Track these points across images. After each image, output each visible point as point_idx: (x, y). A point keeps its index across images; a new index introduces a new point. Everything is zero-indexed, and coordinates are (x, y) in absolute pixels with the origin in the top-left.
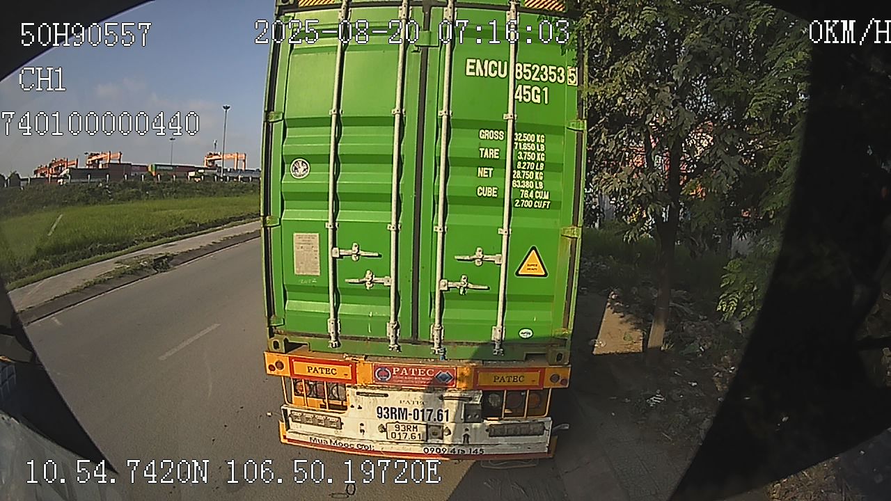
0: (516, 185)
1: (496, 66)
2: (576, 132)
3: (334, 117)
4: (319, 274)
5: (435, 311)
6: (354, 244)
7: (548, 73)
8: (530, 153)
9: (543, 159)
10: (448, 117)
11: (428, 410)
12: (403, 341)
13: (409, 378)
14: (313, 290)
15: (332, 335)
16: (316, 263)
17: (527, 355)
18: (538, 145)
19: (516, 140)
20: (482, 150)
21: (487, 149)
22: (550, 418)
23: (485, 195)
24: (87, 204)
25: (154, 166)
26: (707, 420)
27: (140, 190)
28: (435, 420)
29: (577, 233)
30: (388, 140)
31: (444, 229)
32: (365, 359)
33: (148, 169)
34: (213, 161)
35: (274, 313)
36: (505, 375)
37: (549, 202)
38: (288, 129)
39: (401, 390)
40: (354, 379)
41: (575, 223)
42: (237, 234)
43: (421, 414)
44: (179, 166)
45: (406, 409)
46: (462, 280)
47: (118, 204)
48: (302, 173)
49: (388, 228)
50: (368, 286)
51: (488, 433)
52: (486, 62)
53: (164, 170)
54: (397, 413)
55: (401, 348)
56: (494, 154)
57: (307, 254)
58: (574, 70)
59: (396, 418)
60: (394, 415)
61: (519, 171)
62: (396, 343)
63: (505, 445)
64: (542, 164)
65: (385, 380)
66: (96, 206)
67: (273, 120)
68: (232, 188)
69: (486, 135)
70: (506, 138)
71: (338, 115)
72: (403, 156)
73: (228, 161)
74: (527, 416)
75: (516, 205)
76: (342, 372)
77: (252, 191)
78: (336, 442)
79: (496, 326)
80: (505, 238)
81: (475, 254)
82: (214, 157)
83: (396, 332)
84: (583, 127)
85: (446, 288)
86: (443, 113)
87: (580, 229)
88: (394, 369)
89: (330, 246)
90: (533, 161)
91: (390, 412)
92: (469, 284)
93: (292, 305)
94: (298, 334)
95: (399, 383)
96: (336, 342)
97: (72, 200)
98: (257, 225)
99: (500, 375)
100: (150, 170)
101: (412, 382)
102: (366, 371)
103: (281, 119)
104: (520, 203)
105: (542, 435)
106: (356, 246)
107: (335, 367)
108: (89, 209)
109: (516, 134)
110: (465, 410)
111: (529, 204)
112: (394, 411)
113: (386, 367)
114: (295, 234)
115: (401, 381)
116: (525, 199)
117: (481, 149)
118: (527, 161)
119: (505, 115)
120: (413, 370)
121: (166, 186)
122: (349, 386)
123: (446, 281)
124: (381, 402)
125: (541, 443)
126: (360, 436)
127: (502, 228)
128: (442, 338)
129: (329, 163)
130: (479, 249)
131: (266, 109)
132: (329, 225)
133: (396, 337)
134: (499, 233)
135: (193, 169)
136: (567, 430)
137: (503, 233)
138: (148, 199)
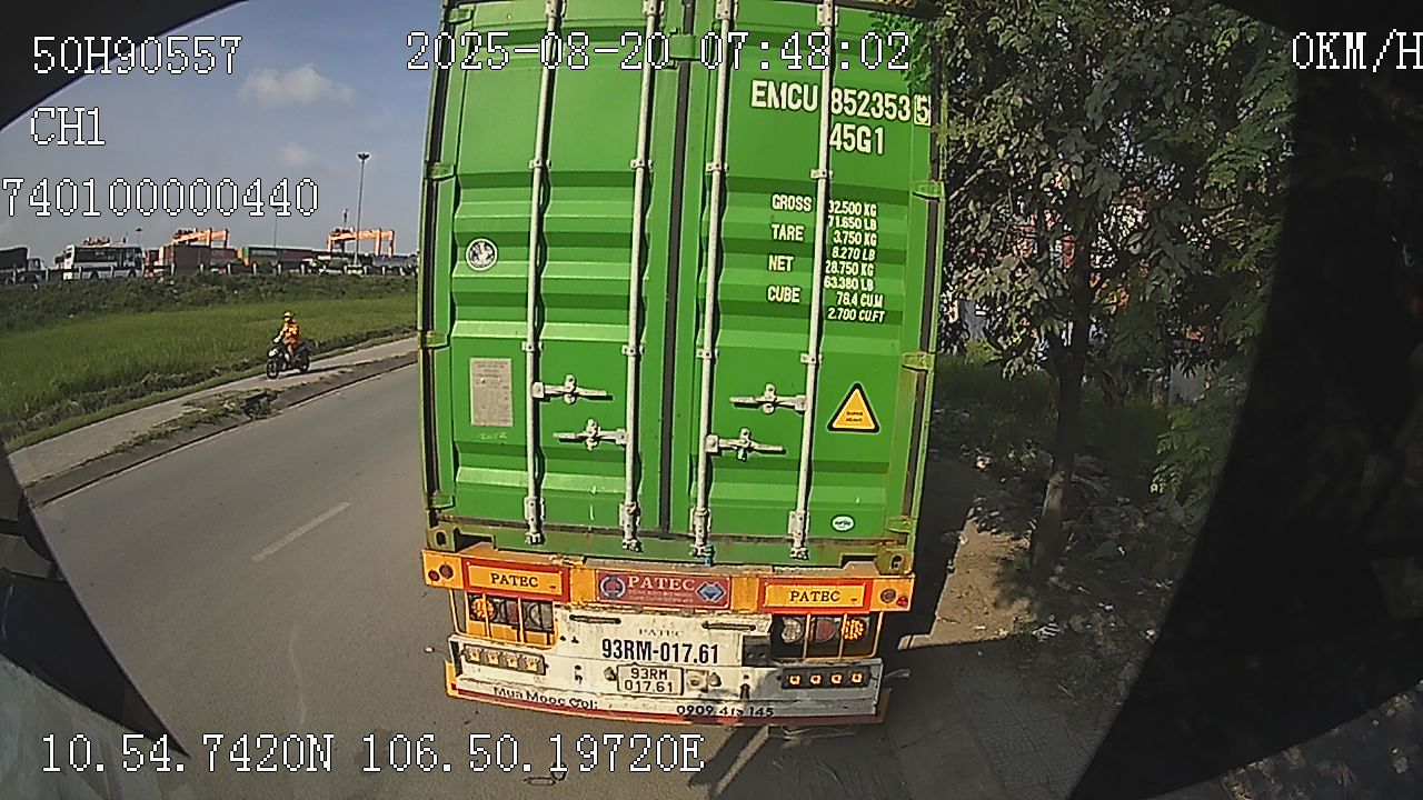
0: (830, 284)
1: (800, 92)
2: (927, 201)
3: (537, 171)
4: (511, 424)
5: (696, 485)
6: (569, 377)
7: (884, 105)
8: (853, 232)
9: (874, 244)
10: (722, 173)
11: (684, 645)
12: (646, 534)
13: (654, 593)
14: (502, 452)
15: (530, 523)
16: (507, 407)
17: (844, 557)
18: (866, 220)
19: (831, 211)
20: (776, 227)
21: (783, 226)
22: (879, 660)
23: (780, 300)
24: (140, 311)
25: (247, 249)
26: (1130, 664)
27: (225, 288)
28: (695, 661)
29: (927, 362)
30: (626, 209)
31: (713, 354)
32: (584, 561)
33: (236, 256)
34: (341, 243)
35: (439, 488)
36: (808, 589)
37: (882, 313)
38: (462, 191)
39: (641, 612)
40: (566, 596)
41: (924, 347)
42: (379, 359)
43: (672, 651)
44: (288, 250)
45: (648, 644)
46: (742, 436)
47: (188, 310)
48: (486, 263)
49: (623, 352)
50: (590, 445)
51: (780, 683)
52: (784, 85)
53: (262, 256)
54: (635, 649)
55: (642, 546)
56: (794, 233)
57: (492, 393)
58: (924, 99)
59: (632, 658)
60: (629, 652)
61: (835, 262)
62: (634, 538)
63: (806, 702)
64: (872, 251)
65: (615, 594)
66: (154, 313)
67: (439, 177)
68: (372, 285)
69: (782, 202)
70: (814, 208)
71: (544, 169)
72: (649, 235)
73: (367, 241)
74: (843, 655)
75: (830, 317)
76: (547, 583)
77: (403, 290)
78: (536, 695)
79: (795, 510)
80: (811, 369)
81: (763, 394)
82: (343, 236)
83: (635, 520)
84: (939, 192)
85: (715, 450)
86: (713, 166)
87: (933, 356)
88: (631, 578)
89: (529, 379)
90: (858, 246)
91: (623, 649)
92: (753, 444)
93: (466, 474)
94: (477, 522)
95: (639, 601)
96: (538, 535)
97: (115, 305)
98: (411, 344)
99: (801, 589)
100: (240, 256)
101: (660, 599)
102: (584, 581)
103: (452, 174)
104: (837, 313)
105: (866, 686)
106: (571, 380)
107: (535, 574)
108: (143, 318)
109: (831, 202)
110: (744, 646)
111: (849, 315)
112: (629, 645)
113: (617, 576)
114: (472, 360)
115: (642, 598)
116: (845, 307)
117: (773, 226)
118: (848, 245)
119: (813, 172)
120: (661, 580)
121: (266, 282)
122: (557, 606)
123: (716, 437)
124: (610, 631)
125: (865, 699)
126: (575, 685)
127: (808, 353)
128: (708, 530)
129: (529, 245)
130: (769, 386)
131: (428, 159)
132: (528, 346)
133: (635, 527)
134: (802, 360)
135: (310, 254)
136: (905, 678)
137: (809, 361)
138: (236, 303)
